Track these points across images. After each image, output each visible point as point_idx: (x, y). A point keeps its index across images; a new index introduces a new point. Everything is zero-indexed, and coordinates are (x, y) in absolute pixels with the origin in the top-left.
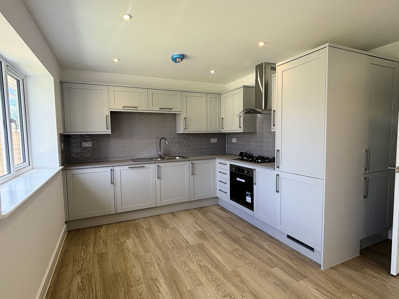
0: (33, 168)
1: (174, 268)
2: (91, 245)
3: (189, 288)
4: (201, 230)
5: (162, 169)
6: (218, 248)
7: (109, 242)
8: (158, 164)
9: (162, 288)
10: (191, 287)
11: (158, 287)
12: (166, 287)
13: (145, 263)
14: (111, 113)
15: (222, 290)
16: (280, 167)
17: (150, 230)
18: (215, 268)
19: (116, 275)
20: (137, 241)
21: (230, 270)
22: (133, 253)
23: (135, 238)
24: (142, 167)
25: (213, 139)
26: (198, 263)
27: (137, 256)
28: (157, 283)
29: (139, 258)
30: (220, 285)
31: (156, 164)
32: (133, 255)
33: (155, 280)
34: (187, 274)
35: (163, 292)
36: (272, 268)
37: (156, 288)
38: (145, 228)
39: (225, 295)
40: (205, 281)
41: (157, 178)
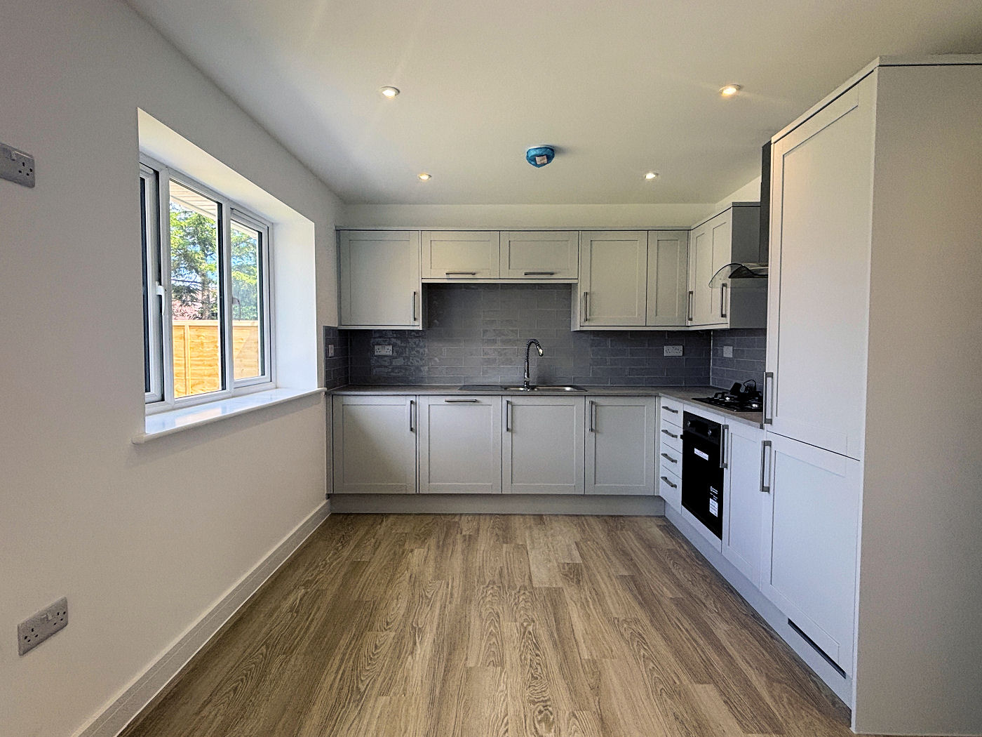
0: (277, 388)
1: (468, 620)
2: (352, 544)
3: (471, 664)
4: (579, 560)
5: (518, 410)
6: (591, 607)
7: (383, 546)
8: (509, 399)
9: (421, 649)
10: (477, 663)
11: (415, 643)
12: (429, 649)
13: (421, 596)
14: (425, 286)
15: (536, 688)
16: (774, 420)
17: (470, 540)
18: (555, 644)
19: (359, 603)
20: (432, 555)
21: (586, 656)
22: (411, 575)
23: (433, 548)
26: (525, 624)
27: (414, 581)
28: (419, 637)
29: (417, 584)
30: (539, 678)
31: (505, 399)
32: (410, 577)
33: (417, 631)
34: (485, 638)
35: (418, 656)
36: (700, 683)
37: (411, 645)
38: (464, 533)
39: (536, 700)
40: (514, 660)
41: (504, 429)
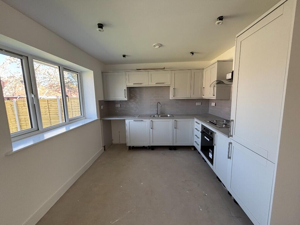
0: (86, 118)
5: (154, 123)
8: (151, 120)
14: (127, 87)
16: (233, 136)
24: (142, 120)
25: (198, 103)
31: (150, 120)
41: (150, 128)
